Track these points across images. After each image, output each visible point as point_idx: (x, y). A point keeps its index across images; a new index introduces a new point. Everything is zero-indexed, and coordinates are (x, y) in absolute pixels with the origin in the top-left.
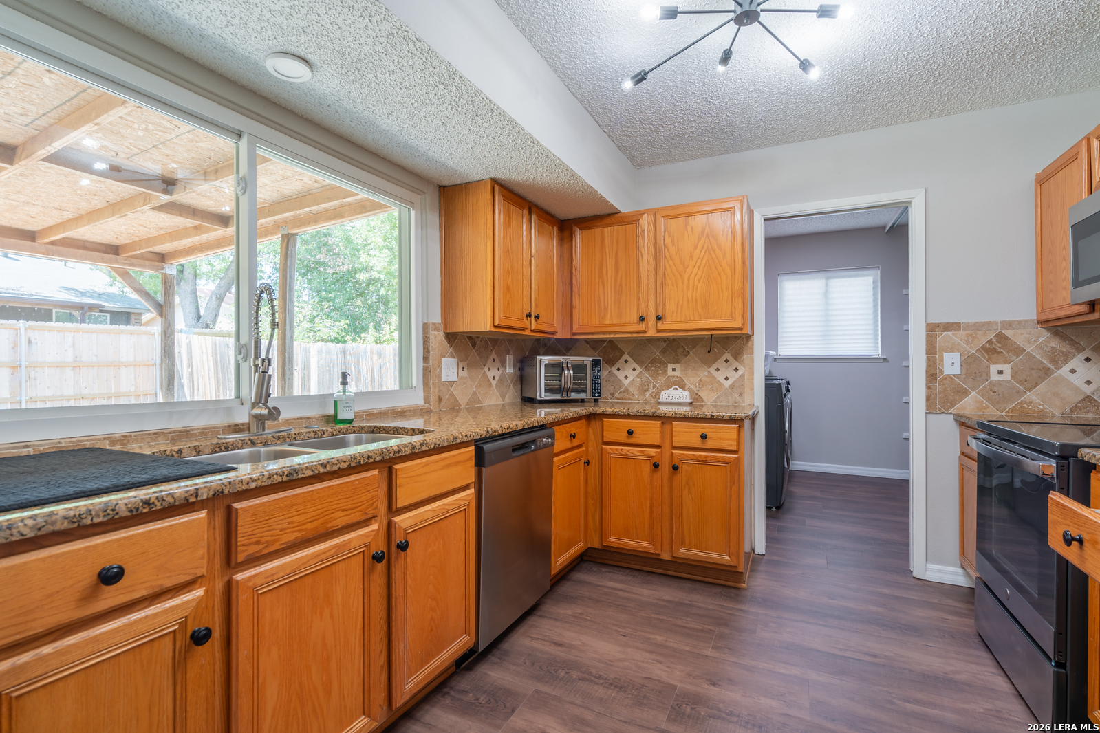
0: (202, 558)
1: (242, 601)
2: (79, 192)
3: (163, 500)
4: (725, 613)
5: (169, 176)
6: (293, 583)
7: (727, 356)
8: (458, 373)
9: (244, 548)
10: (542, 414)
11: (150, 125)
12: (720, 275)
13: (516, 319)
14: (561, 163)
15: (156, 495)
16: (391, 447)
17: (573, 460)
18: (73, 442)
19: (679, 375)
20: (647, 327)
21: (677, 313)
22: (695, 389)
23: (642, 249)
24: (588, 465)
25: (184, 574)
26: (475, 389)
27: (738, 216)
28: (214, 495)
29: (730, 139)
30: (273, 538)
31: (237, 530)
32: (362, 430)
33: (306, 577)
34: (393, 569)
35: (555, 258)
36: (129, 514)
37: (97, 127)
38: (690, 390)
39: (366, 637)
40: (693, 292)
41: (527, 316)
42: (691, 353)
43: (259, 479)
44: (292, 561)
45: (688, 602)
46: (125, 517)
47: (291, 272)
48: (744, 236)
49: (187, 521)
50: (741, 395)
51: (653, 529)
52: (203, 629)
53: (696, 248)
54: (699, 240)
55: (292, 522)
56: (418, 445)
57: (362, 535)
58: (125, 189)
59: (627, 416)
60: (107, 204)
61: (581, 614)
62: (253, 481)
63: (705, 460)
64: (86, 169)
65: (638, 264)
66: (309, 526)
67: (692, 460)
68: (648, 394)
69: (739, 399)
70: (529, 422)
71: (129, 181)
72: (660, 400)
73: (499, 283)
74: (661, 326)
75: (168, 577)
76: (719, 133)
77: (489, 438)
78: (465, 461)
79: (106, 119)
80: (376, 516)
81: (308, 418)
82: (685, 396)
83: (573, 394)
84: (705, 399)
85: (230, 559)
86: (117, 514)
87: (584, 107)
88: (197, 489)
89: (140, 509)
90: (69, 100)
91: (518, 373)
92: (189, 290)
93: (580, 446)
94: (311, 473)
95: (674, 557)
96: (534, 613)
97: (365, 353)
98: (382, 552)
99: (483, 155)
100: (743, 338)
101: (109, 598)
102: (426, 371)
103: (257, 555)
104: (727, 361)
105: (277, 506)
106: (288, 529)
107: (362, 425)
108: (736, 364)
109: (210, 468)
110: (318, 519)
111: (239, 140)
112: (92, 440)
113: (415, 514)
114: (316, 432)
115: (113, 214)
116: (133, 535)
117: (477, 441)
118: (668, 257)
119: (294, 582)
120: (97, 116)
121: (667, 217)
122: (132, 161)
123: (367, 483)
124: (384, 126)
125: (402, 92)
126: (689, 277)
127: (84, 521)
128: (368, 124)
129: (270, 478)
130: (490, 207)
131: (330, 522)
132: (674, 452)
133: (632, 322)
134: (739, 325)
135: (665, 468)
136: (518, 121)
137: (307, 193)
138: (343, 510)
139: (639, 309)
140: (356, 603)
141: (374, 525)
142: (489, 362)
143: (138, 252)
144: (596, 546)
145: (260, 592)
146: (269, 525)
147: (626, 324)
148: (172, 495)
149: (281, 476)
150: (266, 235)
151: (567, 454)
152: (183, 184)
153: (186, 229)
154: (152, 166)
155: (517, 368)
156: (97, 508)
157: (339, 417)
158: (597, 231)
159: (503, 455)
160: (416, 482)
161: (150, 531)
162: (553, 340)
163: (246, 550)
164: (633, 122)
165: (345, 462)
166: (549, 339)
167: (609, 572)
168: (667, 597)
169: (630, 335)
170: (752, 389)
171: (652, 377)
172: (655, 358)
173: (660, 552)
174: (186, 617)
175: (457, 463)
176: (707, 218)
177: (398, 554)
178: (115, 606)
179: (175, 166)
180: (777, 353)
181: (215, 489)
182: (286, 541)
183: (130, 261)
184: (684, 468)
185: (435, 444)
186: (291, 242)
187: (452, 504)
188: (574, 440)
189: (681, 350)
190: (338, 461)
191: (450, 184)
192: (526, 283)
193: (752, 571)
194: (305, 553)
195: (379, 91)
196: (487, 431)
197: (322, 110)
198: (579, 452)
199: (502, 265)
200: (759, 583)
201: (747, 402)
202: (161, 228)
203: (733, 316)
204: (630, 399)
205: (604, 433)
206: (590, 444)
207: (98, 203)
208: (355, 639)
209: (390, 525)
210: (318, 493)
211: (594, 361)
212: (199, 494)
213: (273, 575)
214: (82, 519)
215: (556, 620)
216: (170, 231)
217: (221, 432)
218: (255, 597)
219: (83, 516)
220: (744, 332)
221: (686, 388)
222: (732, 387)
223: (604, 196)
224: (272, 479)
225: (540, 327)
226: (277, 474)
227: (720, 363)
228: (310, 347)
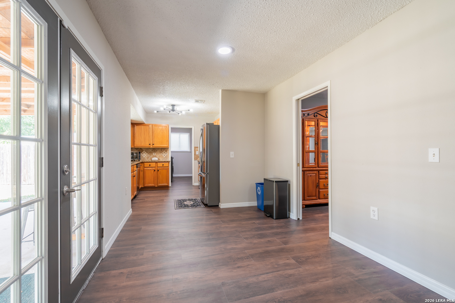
7: (164, 151)
12: (164, 137)
19: (155, 155)
20: (151, 146)
21: (156, 144)
23: (150, 131)
24: (142, 171)
40: (159, 140)
42: (158, 151)
51: (154, 182)
53: (160, 132)
59: (148, 162)
63: (163, 169)
65: (149, 134)
67: (161, 169)
68: (149, 159)
69: (168, 158)
72: (152, 160)
74: (153, 146)
82: (157, 158)
84: (161, 159)
95: (158, 186)
100: (167, 148)
108: (166, 153)
118: (155, 133)
121: (155, 126)
126: (159, 137)
132: (158, 168)
134: (167, 146)
135: (156, 171)
139: (149, 142)
144: (143, 187)
147: (146, 145)
158: (140, 126)
169: (146, 147)
171: (150, 155)
172: (151, 152)
173: (155, 186)
176: (162, 127)
184: (159, 170)
189: (156, 150)
203: (165, 145)
205: (145, 165)
211: (139, 152)
222: (165, 157)
227: (163, 153)
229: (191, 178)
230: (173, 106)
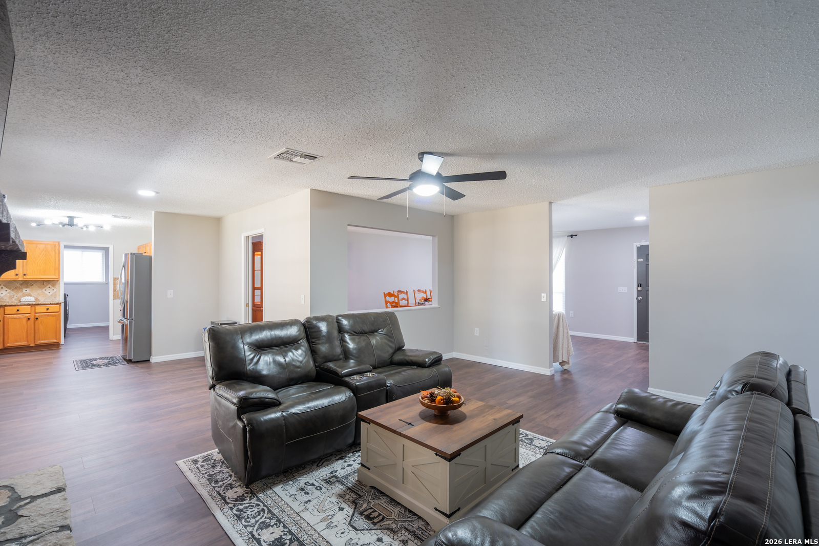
19: (29, 292)
20: (19, 277)
21: (32, 273)
22: (35, 297)
27: (57, 247)
40: (39, 267)
42: (34, 285)
50: (55, 297)
51: (27, 338)
53: (40, 254)
54: (42, 252)
59: (17, 305)
63: (48, 315)
67: (43, 316)
68: (13, 299)
72: (22, 300)
74: (25, 277)
82: (32, 298)
84: (41, 299)
95: (36, 344)
100: (56, 280)
108: (53, 288)
126: (37, 263)
132: (36, 314)
133: (12, 276)
135: (33, 319)
147: (9, 276)
170: (59, 296)
171: (15, 293)
172: (17, 287)
173: (30, 344)
176: (45, 246)
184: (40, 319)
189: (30, 284)
201: (59, 299)
203: (55, 275)
205: (6, 311)
222: (51, 295)
227: (47, 288)
229: (106, 328)
230: (71, 218)
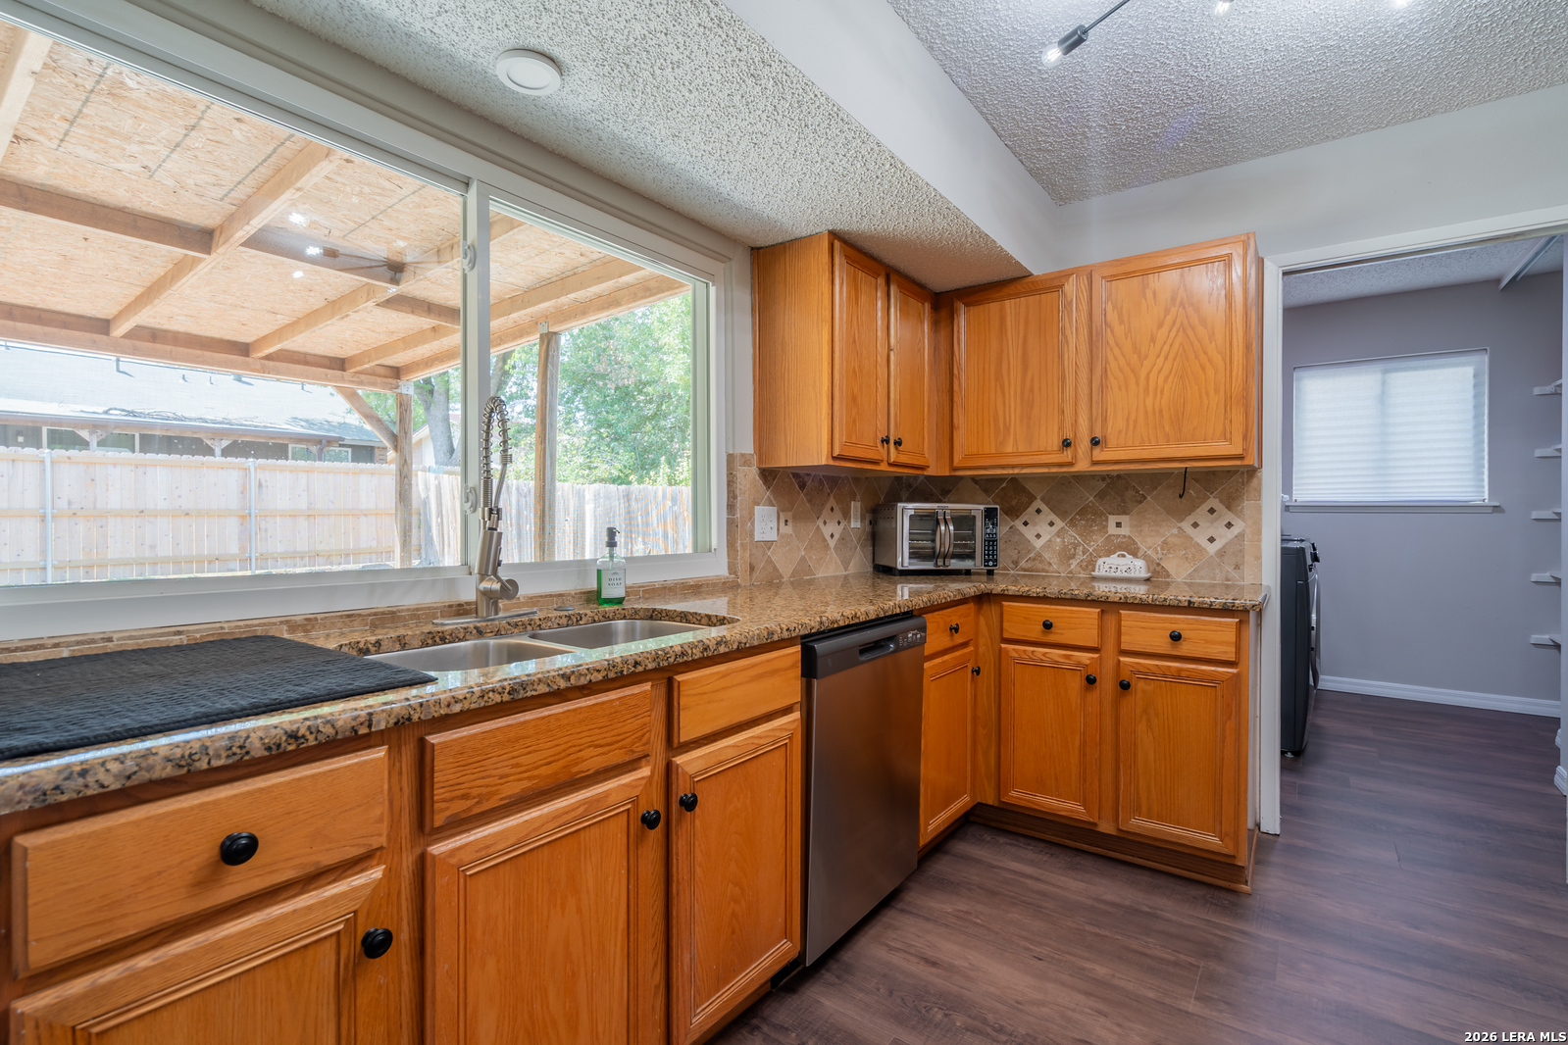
0: (380, 820)
1: (441, 885)
2: (291, 288)
3: (319, 731)
4: (1215, 935)
5: (395, 258)
6: (521, 860)
7: (1213, 502)
8: (778, 529)
9: (443, 805)
10: (904, 594)
11: (366, 187)
12: (1203, 369)
13: (867, 447)
14: (938, 197)
15: (308, 723)
16: (671, 647)
17: (954, 666)
18: (239, 627)
19: (1127, 533)
20: (1075, 457)
21: (1126, 434)
22: (1155, 557)
23: (1068, 332)
24: (978, 674)
25: (353, 846)
26: (803, 553)
27: (1237, 270)
28: (396, 723)
29: (1224, 141)
30: (489, 789)
31: (432, 777)
32: (635, 615)
33: (540, 850)
34: (674, 837)
35: (926, 351)
36: (266, 753)
37: (300, 193)
38: (1146, 557)
39: (631, 944)
40: (1155, 399)
41: (882, 442)
42: (1149, 498)
43: (465, 698)
44: (518, 825)
45: (1147, 909)
46: (259, 758)
47: (552, 386)
48: (1250, 301)
49: (357, 763)
50: (1237, 567)
51: (1085, 781)
52: (380, 931)
53: (1160, 325)
54: (1167, 312)
55: (518, 765)
56: (712, 646)
57: (625, 785)
58: (348, 281)
59: (1043, 599)
60: (325, 303)
61: (967, 912)
62: (456, 702)
63: (1178, 675)
64: (298, 255)
65: (1061, 356)
66: (543, 771)
67: (1154, 674)
68: (1074, 564)
69: (1234, 574)
70: (886, 607)
71: (351, 269)
72: (1096, 573)
73: (841, 390)
74: (1099, 454)
75: (328, 850)
76: (1204, 132)
77: (823, 632)
78: (786, 669)
79: (309, 181)
80: (648, 755)
81: (561, 595)
82: (1138, 567)
83: (953, 561)
84: (1172, 572)
85: (423, 823)
86: (248, 753)
87: (976, 107)
88: (370, 714)
89: (283, 745)
90: (265, 160)
91: (868, 528)
92: (440, 416)
93: (965, 645)
94: (547, 690)
95: (1121, 830)
96: (893, 904)
97: (655, 497)
98: (657, 812)
99: (815, 192)
100: (1243, 473)
101: (238, 882)
102: (732, 526)
103: (464, 816)
104: (1212, 511)
105: (494, 740)
106: (511, 775)
107: (635, 606)
108: (1230, 517)
109: (402, 677)
110: (558, 760)
111: (467, 192)
112: (265, 624)
113: (708, 751)
114: (569, 617)
115: (333, 315)
116: (273, 786)
117: (804, 637)
118: (1111, 342)
119: (521, 857)
120: (298, 178)
121: (1111, 278)
122: (348, 241)
123: (633, 703)
124: (668, 159)
125: (692, 96)
126: (1148, 374)
127: (197, 764)
128: (645, 156)
129: (483, 697)
130: (827, 275)
131: (577, 764)
132: (1122, 659)
133: (1049, 449)
134: (1239, 451)
135: (1107, 685)
136: (871, 131)
137: (572, 273)
138: (596, 746)
139: (1061, 428)
140: (617, 890)
141: (644, 769)
142: (824, 512)
143: (367, 366)
144: (990, 802)
145: (468, 873)
146: (482, 769)
147: (1039, 452)
148: (331, 723)
149: (500, 693)
150: (521, 336)
151: (946, 657)
152: (412, 269)
153: (422, 332)
154: (377, 247)
155: (867, 522)
156: (217, 745)
157: (605, 595)
158: (994, 307)
159: (845, 660)
160: (709, 702)
161: (300, 779)
162: (922, 478)
163: (448, 808)
164: (1056, 126)
165: (598, 671)
166: (916, 477)
167: (1011, 845)
168: (1110, 897)
169: (1046, 470)
170: (1259, 558)
171: (1081, 535)
172: (1087, 506)
173: (1096, 821)
174: (355, 912)
175: (774, 672)
176: (1182, 275)
177: (680, 814)
178: (247, 895)
179: (401, 244)
180: (1291, 497)
181: (399, 714)
182: (509, 793)
183: (358, 378)
184: (1140, 686)
185: (740, 643)
186: (553, 344)
187: (765, 737)
188: (956, 635)
189: (1131, 493)
190: (588, 669)
191: (767, 245)
192: (882, 390)
193: (1258, 862)
194: (538, 813)
195: (658, 99)
196: (821, 623)
197: (580, 139)
198: (964, 654)
199: (845, 364)
200: (1270, 885)
201: (1248, 579)
202: (393, 333)
203: (1226, 436)
204: (1043, 570)
205: (1005, 624)
206: (981, 641)
207: (317, 302)
208: (615, 946)
209: (669, 769)
210: (557, 720)
211: (987, 510)
212: (374, 723)
213: (488, 847)
214: (194, 761)
215: (928, 919)
216: (404, 335)
217: (439, 614)
218: (462, 880)
219: (196, 757)
220: (1246, 462)
221: (1140, 554)
222: (1221, 553)
223: (1005, 248)
224: (486, 698)
225: (903, 459)
226: (493, 691)
228: (584, 490)
